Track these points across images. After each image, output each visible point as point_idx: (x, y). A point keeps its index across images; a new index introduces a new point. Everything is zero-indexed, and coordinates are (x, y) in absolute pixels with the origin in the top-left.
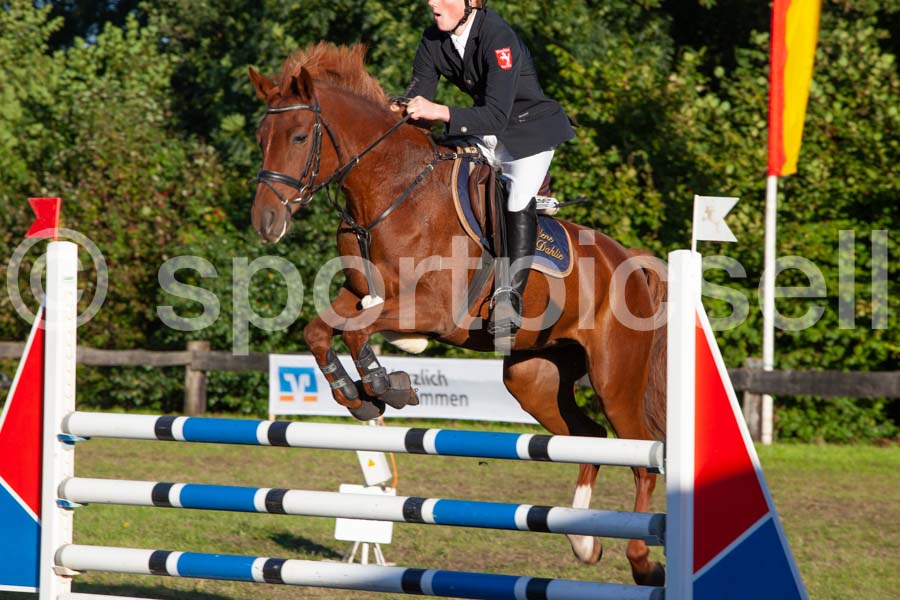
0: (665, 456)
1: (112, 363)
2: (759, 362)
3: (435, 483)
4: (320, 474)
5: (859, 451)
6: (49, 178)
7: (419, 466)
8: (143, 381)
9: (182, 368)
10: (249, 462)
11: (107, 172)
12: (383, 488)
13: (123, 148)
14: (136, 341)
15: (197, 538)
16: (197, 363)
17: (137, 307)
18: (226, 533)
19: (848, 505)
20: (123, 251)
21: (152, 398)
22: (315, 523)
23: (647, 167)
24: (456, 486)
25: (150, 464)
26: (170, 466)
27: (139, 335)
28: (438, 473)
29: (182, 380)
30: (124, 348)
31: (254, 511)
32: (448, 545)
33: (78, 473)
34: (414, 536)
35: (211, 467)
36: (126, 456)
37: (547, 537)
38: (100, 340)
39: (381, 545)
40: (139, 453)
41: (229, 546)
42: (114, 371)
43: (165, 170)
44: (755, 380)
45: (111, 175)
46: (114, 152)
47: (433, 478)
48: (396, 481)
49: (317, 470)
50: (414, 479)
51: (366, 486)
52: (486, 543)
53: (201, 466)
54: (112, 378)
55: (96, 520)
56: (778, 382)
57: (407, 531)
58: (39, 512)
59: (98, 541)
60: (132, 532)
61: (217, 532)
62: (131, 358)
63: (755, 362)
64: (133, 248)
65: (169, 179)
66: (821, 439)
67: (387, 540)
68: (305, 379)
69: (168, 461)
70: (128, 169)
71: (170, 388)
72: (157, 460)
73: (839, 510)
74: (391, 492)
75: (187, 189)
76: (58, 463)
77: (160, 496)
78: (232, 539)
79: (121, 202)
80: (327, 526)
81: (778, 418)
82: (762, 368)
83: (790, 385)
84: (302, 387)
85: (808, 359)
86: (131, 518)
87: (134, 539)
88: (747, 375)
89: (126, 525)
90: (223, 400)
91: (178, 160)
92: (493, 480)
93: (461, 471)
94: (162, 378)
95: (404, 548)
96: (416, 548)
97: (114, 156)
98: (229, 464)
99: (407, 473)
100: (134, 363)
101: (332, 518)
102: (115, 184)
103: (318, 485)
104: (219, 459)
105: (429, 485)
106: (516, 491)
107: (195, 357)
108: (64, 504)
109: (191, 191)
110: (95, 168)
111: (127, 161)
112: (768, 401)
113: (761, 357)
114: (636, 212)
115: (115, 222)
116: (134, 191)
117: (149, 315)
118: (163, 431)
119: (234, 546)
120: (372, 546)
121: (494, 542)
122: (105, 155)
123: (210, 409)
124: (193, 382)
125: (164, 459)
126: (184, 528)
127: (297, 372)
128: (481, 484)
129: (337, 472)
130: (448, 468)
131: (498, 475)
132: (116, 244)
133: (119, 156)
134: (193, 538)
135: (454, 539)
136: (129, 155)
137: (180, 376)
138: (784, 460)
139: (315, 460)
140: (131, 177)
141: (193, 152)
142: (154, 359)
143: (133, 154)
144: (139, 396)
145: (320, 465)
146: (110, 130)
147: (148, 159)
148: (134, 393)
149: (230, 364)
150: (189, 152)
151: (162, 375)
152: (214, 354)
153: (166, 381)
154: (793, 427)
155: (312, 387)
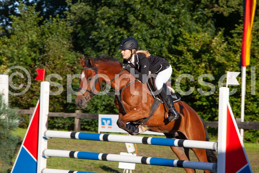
0: (217, 147)
1: (54, 116)
3: (146, 152)
4: (113, 149)
6: (37, 63)
7: (141, 147)
8: (63, 121)
9: (74, 118)
10: (93, 145)
11: (54, 61)
12: (133, 154)
13: (58, 55)
14: (61, 110)
15: (79, 167)
16: (78, 117)
17: (61, 100)
18: (87, 166)
21: (65, 126)
22: (112, 163)
23: (207, 63)
24: (152, 153)
25: (65, 145)
26: (70, 146)
27: (62, 108)
28: (147, 149)
29: (74, 121)
30: (57, 112)
31: (98, 160)
32: (151, 171)
33: (48, 148)
34: (141, 168)
35: (82, 146)
36: (58, 143)
37: (179, 169)
38: (51, 109)
39: (132, 170)
40: (62, 142)
41: (88, 169)
42: (55, 118)
43: (70, 61)
44: (238, 124)
46: (56, 56)
48: (136, 152)
49: (113, 148)
51: (128, 153)
52: (162, 170)
53: (79, 146)
54: (54, 120)
55: (50, 161)
56: (245, 125)
57: (139, 166)
58: (37, 159)
59: (51, 167)
60: (61, 165)
61: (85, 165)
62: (59, 115)
65: (71, 63)
66: (257, 142)
67: (134, 168)
68: (109, 122)
69: (70, 144)
70: (60, 61)
71: (71, 124)
72: (67, 144)
74: (135, 155)
75: (76, 67)
76: (43, 145)
77: (72, 155)
78: (89, 167)
79: (57, 70)
80: (116, 164)
81: (245, 135)
82: (240, 121)
83: (249, 126)
84: (108, 124)
86: (60, 161)
87: (61, 167)
89: (59, 163)
90: (85, 127)
91: (74, 58)
92: (163, 152)
93: (153, 149)
95: (138, 171)
96: (141, 171)
97: (56, 57)
98: (87, 146)
100: (60, 116)
101: (118, 162)
102: (56, 65)
103: (113, 152)
104: (84, 144)
105: (145, 153)
106: (169, 155)
107: (78, 115)
108: (44, 157)
110: (51, 60)
111: (59, 59)
112: (242, 130)
113: (240, 118)
116: (61, 67)
117: (65, 102)
118: (73, 136)
119: (90, 169)
120: (129, 170)
121: (164, 170)
122: (53, 56)
123: (81, 129)
124: (77, 122)
125: (69, 144)
126: (75, 164)
127: (106, 119)
128: (159, 153)
129: (118, 148)
130: (150, 148)
134: (78, 167)
135: (152, 169)
136: (60, 57)
137: (73, 120)
138: (247, 148)
139: (112, 145)
140: (60, 63)
141: (78, 56)
142: (66, 115)
143: (62, 56)
144: (61, 125)
145: (113, 147)
146: (54, 49)
147: (65, 58)
148: (60, 125)
149: (87, 117)
150: (77, 56)
151: (68, 120)
152: (83, 114)
153: (69, 121)
154: (249, 137)
155: (110, 124)
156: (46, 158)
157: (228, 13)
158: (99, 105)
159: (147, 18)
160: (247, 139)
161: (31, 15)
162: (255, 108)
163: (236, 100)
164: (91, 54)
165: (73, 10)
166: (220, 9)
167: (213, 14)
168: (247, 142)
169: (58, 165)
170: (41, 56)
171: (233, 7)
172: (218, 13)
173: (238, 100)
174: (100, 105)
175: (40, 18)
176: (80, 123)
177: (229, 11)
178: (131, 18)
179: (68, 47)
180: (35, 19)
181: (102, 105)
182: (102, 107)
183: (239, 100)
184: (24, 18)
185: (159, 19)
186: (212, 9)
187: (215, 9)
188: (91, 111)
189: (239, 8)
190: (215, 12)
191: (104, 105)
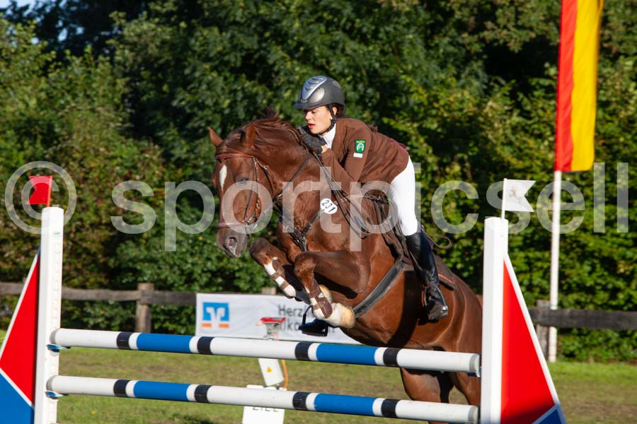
0: (480, 364)
1: (84, 298)
2: (547, 303)
4: (232, 378)
5: (618, 368)
7: (302, 374)
8: (106, 311)
9: (134, 303)
11: (82, 163)
12: (278, 388)
13: (94, 145)
14: (101, 282)
15: (144, 423)
16: (145, 300)
17: (102, 259)
18: (165, 419)
19: (611, 406)
20: (94, 218)
21: (113, 324)
23: (467, 165)
24: (329, 388)
25: (110, 370)
26: (125, 371)
27: (104, 280)
28: (316, 379)
29: (134, 312)
30: (92, 288)
31: (187, 400)
33: (62, 372)
35: (155, 373)
38: (76, 281)
40: (102, 363)
42: (87, 303)
43: (123, 161)
44: (544, 316)
45: (85, 165)
46: (88, 148)
47: (313, 383)
48: (286, 384)
50: (299, 383)
51: (265, 386)
53: (146, 373)
54: (84, 309)
55: (72, 409)
56: (561, 318)
58: (33, 400)
60: (97, 418)
61: (159, 419)
62: (98, 295)
63: (544, 303)
64: (100, 217)
65: (127, 168)
66: (591, 359)
68: (221, 311)
69: (124, 368)
70: (97, 160)
71: (126, 317)
72: (115, 368)
73: (604, 410)
74: (284, 390)
75: (140, 175)
76: (47, 364)
77: (120, 389)
78: (168, 423)
79: (92, 184)
80: (237, 415)
81: (561, 343)
82: (549, 307)
83: (569, 320)
84: (219, 318)
85: (583, 299)
86: (96, 408)
87: (99, 423)
88: (538, 312)
89: (93, 412)
90: (164, 326)
91: (133, 155)
94: (120, 310)
97: (87, 151)
98: (167, 372)
99: (294, 379)
100: (99, 299)
101: (241, 406)
102: (88, 171)
104: (160, 368)
107: (143, 294)
108: (51, 395)
109: (142, 176)
110: (74, 160)
111: (96, 156)
112: (553, 331)
113: (549, 299)
114: (459, 197)
115: (88, 198)
116: (102, 176)
117: (111, 264)
118: (123, 343)
122: (81, 151)
123: (153, 331)
124: (142, 312)
125: (120, 366)
126: (135, 416)
127: (216, 306)
128: (347, 388)
129: (244, 377)
131: (360, 381)
132: (89, 213)
133: (92, 152)
134: (141, 422)
136: (98, 150)
137: (132, 308)
138: (564, 374)
139: (228, 369)
140: (99, 166)
141: (144, 148)
142: (114, 296)
143: (102, 149)
144: (102, 322)
145: (232, 373)
146: (85, 133)
147: (112, 153)
148: (100, 320)
149: (167, 300)
150: (141, 149)
151: (120, 308)
152: (157, 292)
153: (123, 312)
154: (572, 348)
155: (226, 317)
156: (56, 398)
157: (520, 42)
158: (198, 270)
159: (317, 54)
160: (568, 352)
161: (25, 46)
162: (586, 275)
163: (539, 254)
164: (176, 144)
165: (130, 36)
166: (500, 33)
167: (484, 45)
168: (567, 359)
169: (90, 418)
170: (51, 150)
171: (531, 29)
172: (496, 44)
173: (543, 256)
174: (199, 272)
175: (48, 55)
176: (151, 317)
177: (522, 39)
178: (276, 54)
179: (118, 127)
180: (37, 56)
181: (205, 269)
182: (203, 275)
183: (547, 254)
184: (7, 55)
185: (347, 55)
186: (482, 35)
187: (488, 35)
188: (176, 285)
189: (546, 28)
190: (488, 42)
191: (209, 271)
